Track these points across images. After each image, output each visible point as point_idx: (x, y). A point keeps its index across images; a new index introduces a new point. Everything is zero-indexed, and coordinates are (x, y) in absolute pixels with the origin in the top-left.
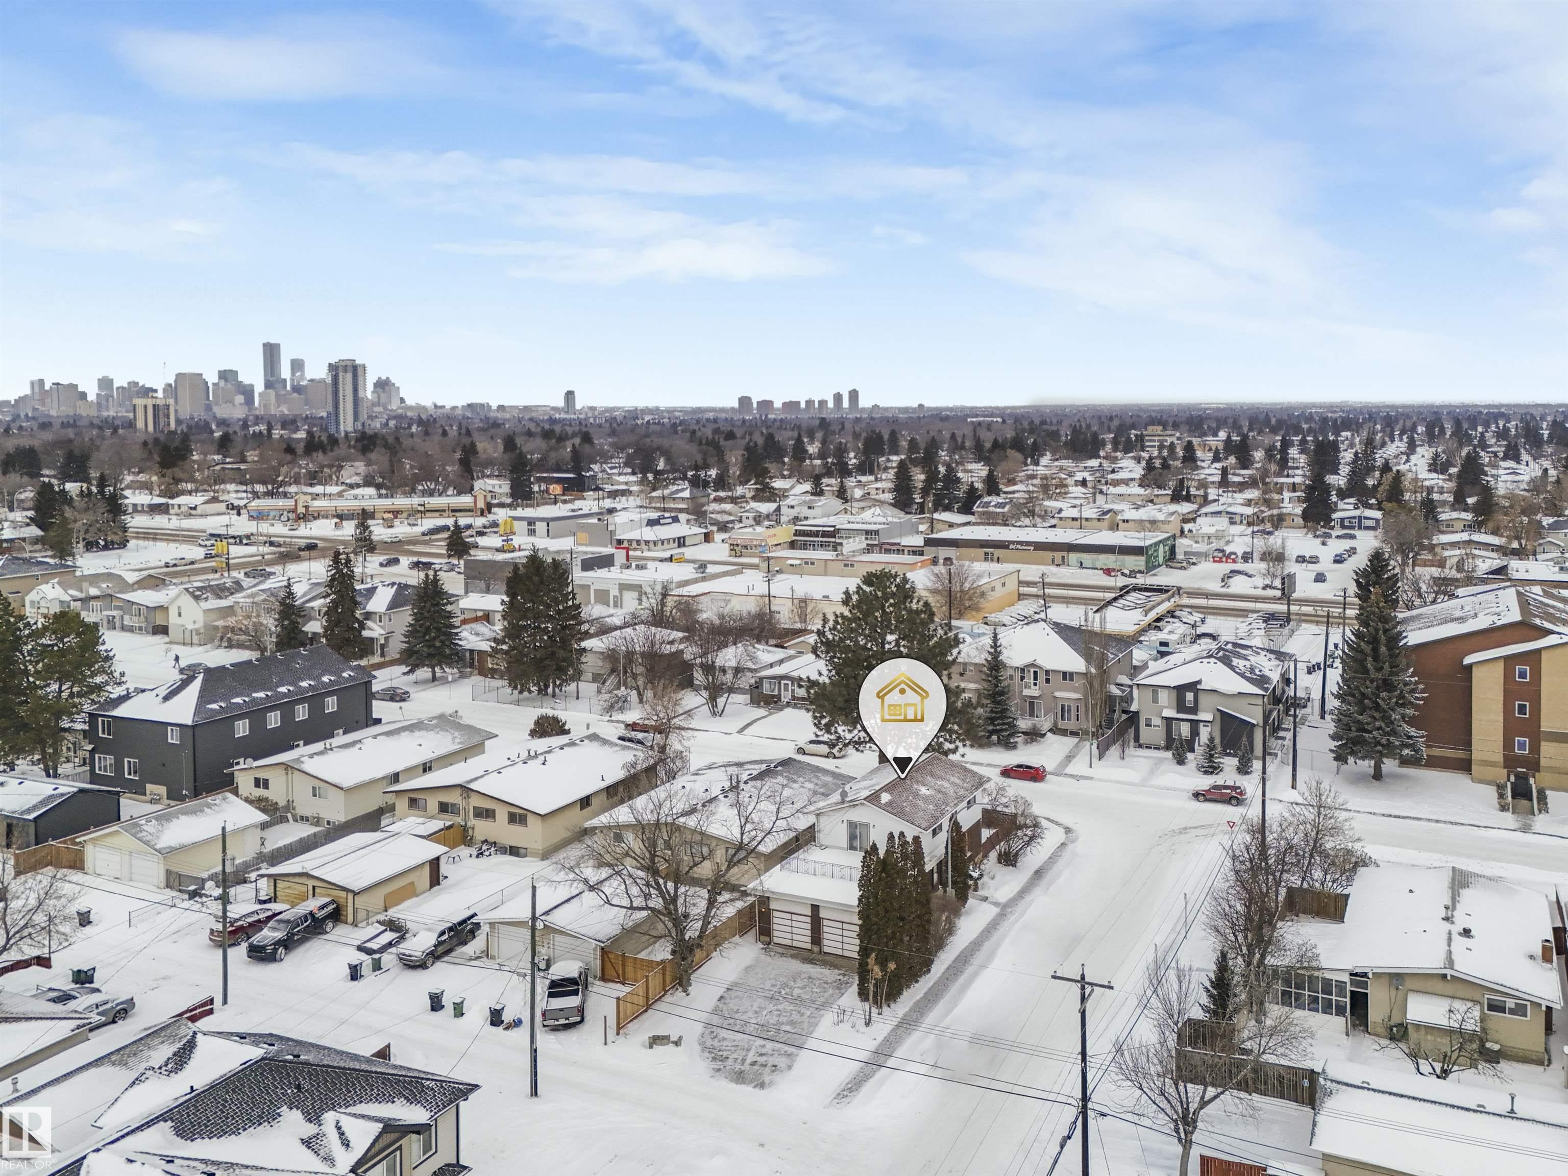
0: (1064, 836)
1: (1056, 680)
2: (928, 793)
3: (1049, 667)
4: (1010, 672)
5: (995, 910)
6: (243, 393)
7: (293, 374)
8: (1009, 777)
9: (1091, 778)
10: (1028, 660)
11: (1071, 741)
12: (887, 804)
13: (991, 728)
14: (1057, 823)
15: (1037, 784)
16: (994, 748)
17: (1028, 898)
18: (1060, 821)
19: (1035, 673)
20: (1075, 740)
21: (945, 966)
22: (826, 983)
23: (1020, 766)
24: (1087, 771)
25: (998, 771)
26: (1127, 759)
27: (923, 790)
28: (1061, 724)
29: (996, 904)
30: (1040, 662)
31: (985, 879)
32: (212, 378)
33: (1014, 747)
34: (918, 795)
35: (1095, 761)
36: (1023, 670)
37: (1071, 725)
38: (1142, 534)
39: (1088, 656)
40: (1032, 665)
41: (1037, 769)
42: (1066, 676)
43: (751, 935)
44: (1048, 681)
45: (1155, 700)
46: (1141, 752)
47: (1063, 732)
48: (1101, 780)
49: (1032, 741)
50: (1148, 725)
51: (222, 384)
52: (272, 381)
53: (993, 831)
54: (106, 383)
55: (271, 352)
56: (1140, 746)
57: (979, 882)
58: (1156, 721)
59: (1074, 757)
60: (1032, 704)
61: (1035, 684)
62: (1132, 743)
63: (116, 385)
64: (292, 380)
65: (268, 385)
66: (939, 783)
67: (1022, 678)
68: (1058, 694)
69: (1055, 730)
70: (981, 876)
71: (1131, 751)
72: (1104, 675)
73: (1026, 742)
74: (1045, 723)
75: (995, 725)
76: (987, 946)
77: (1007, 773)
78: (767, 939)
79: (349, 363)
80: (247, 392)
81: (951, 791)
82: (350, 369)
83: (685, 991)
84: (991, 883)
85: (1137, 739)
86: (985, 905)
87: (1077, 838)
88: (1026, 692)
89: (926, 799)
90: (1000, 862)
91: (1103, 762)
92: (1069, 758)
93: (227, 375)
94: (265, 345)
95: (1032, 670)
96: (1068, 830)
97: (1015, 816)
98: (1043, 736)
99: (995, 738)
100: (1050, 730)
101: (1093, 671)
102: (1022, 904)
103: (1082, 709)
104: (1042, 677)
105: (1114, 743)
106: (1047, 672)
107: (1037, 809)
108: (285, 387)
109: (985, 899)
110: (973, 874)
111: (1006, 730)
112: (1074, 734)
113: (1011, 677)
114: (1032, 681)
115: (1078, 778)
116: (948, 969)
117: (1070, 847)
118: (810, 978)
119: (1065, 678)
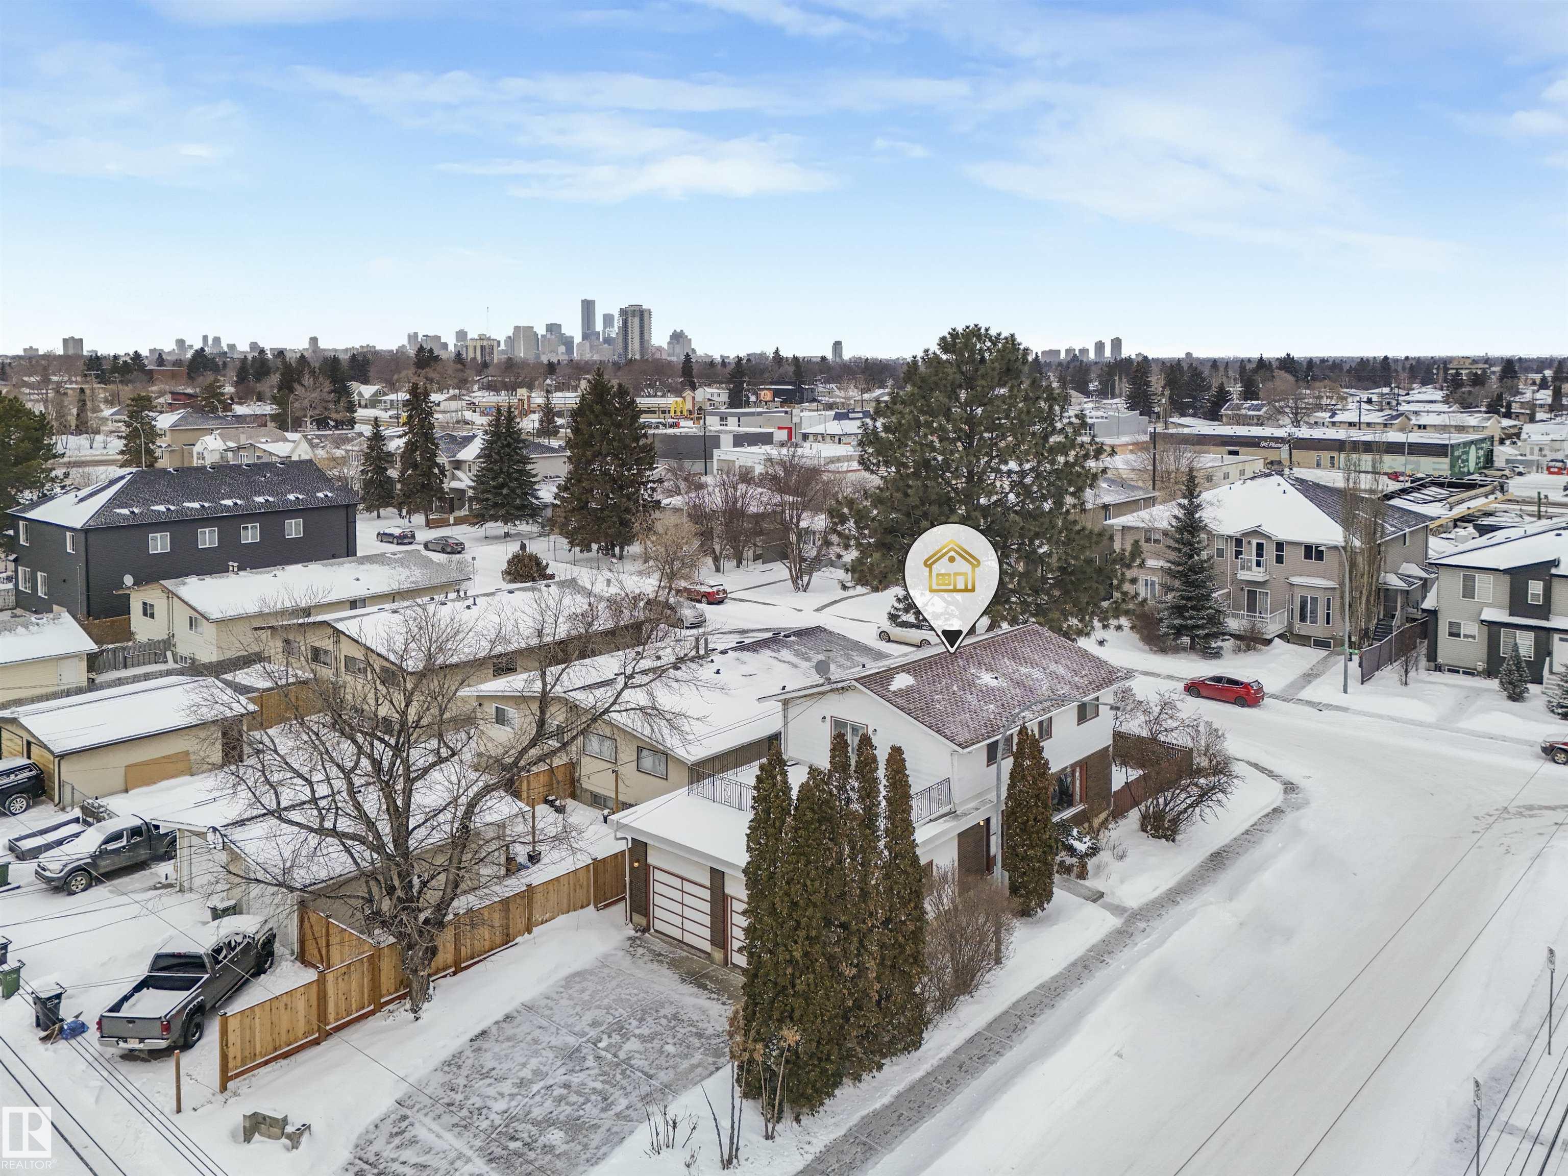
0: (1281, 796)
1: (1294, 556)
2: (994, 683)
3: (1282, 535)
4: (1219, 544)
5: (1113, 922)
6: (564, 344)
7: (605, 328)
8: (1199, 695)
9: (1345, 709)
10: (1247, 525)
11: (1312, 655)
12: (900, 693)
13: (1177, 622)
14: (1271, 774)
15: (1246, 711)
16: (1183, 655)
17: (1186, 905)
18: (1277, 770)
19: (1260, 546)
20: (1322, 653)
21: (968, 1033)
22: (699, 1035)
23: (1218, 679)
24: (1339, 699)
25: (1181, 686)
26: (1412, 685)
27: (987, 679)
28: (1300, 628)
29: (1117, 910)
30: (1266, 529)
31: (1104, 856)
32: (541, 331)
33: (1216, 654)
34: (971, 684)
35: (1354, 684)
36: (1239, 542)
37: (1317, 630)
38: (1446, 436)
39: (1347, 522)
40: (1255, 533)
41: (1247, 686)
42: (1312, 552)
43: (619, 911)
44: (1280, 559)
45: (1469, 592)
46: (1437, 676)
47: (1303, 640)
48: (1359, 713)
49: (1249, 648)
50: (1454, 634)
51: (549, 336)
52: (588, 332)
53: (1135, 774)
54: (461, 335)
55: (588, 307)
56: (1438, 668)
57: (1091, 863)
58: (1470, 628)
59: (1317, 676)
60: (1252, 595)
61: (1258, 564)
62: (1423, 662)
63: (469, 337)
64: (604, 332)
65: (585, 337)
66: (1023, 670)
67: (1238, 553)
68: (1295, 580)
69: (1287, 636)
70: (1094, 851)
71: (1421, 675)
72: (1375, 553)
73: (1238, 650)
74: (1273, 626)
75: (1185, 618)
76: (1074, 997)
77: (1195, 688)
78: (643, 922)
79: (637, 308)
80: (568, 342)
81: (1044, 689)
82: (638, 314)
83: (415, 1010)
84: (1116, 867)
85: (1432, 656)
86: (1091, 907)
87: (1307, 803)
88: (1243, 575)
89: (987, 694)
90: (1144, 830)
91: (1367, 686)
92: (1309, 677)
93: (553, 328)
94: (583, 301)
95: (1254, 542)
96: (1290, 787)
97: (1188, 753)
98: (1269, 642)
99: (1186, 640)
100: (1280, 636)
101: (1357, 543)
102: (1173, 914)
103: (1336, 604)
104: (1270, 552)
105: (1391, 661)
106: (1280, 546)
107: (1232, 746)
108: (598, 338)
109: (1097, 897)
110: (1077, 844)
111: (1202, 627)
112: (1321, 644)
113: (1220, 553)
114: (1254, 558)
115: (1319, 707)
116: (971, 1041)
117: (1289, 818)
118: (675, 1017)
119: (1308, 556)
